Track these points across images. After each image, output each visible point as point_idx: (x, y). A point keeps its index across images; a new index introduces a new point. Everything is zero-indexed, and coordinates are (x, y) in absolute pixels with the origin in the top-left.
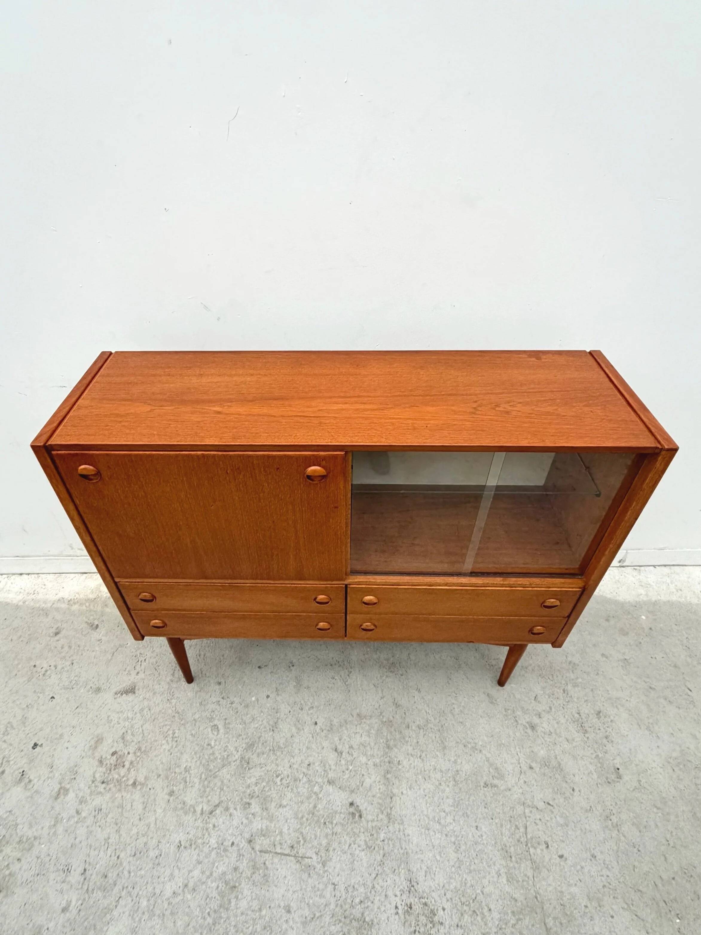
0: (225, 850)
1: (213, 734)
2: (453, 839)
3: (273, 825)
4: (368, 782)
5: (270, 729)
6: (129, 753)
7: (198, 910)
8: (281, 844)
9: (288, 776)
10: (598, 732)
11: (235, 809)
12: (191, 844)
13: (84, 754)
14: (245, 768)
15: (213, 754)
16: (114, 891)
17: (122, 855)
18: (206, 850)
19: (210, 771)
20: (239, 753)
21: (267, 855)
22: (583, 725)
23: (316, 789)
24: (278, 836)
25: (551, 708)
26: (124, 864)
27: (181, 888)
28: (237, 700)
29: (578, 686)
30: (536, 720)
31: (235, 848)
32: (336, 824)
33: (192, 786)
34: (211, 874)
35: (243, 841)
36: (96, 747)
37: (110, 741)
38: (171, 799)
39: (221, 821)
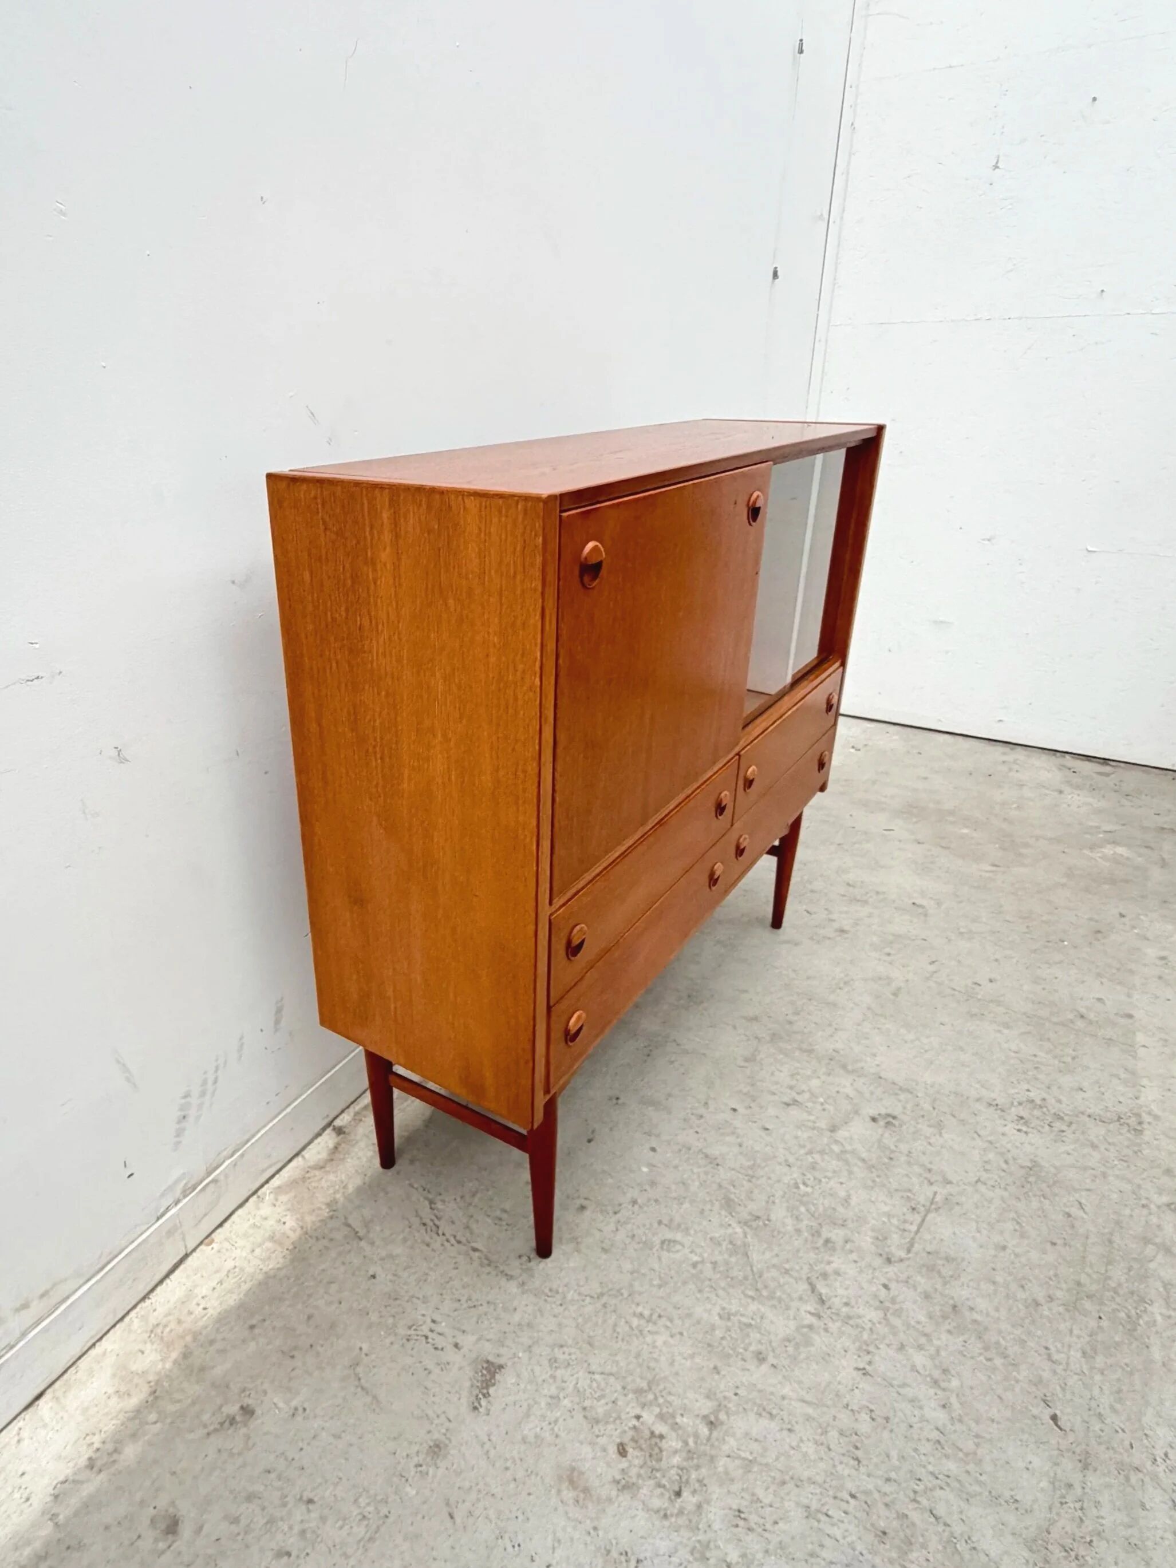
0: (893, 1301)
1: (678, 1251)
3: (873, 1222)
4: (849, 1091)
5: (713, 1168)
6: (638, 1417)
7: (979, 1374)
8: (905, 1221)
9: (804, 1175)
10: (869, 895)
11: (829, 1263)
12: (865, 1350)
13: (588, 1524)
14: (765, 1225)
15: (715, 1264)
16: (918, 1522)
17: (850, 1486)
18: (882, 1329)
19: (746, 1278)
20: (734, 1225)
21: (916, 1245)
22: (857, 900)
23: (836, 1148)
24: (892, 1221)
26: (870, 1487)
27: (939, 1392)
28: (633, 1193)
30: (835, 925)
31: (893, 1285)
32: (896, 1146)
33: (762, 1318)
34: (926, 1335)
35: (885, 1270)
36: (586, 1490)
37: (586, 1451)
38: (771, 1360)
39: (841, 1291)
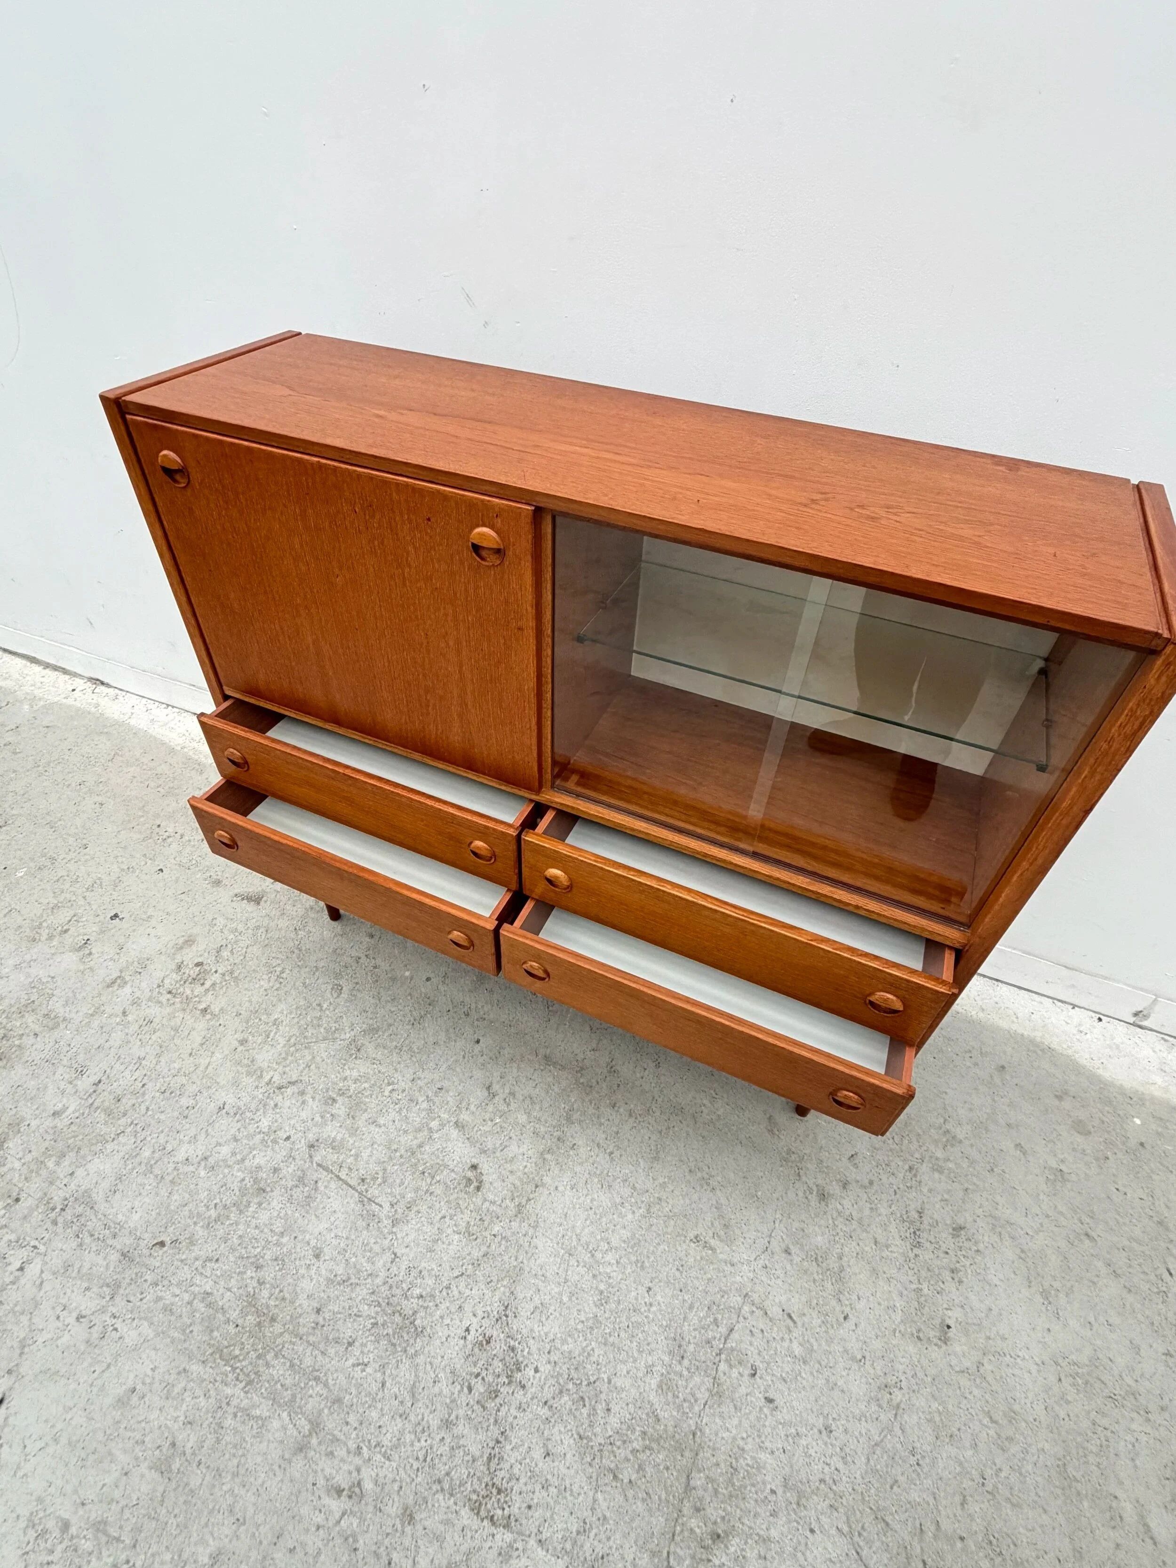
0: (275, 1141)
1: (332, 995)
2: (602, 1287)
3: (351, 1142)
4: (513, 1149)
5: (410, 1021)
6: (216, 972)
7: (206, 1193)
8: (350, 1169)
9: (404, 1091)
10: (942, 1255)
11: (313, 1098)
12: (238, 1112)
13: (163, 950)
14: (351, 1055)
15: (320, 1018)
16: (120, 1122)
17: (150, 1085)
18: (252, 1128)
19: (305, 1037)
20: (352, 1033)
21: (325, 1173)
22: (918, 1233)
23: (434, 1124)
24: (352, 1158)
25: (871, 1183)
26: (147, 1097)
27: (198, 1159)
28: (385, 966)
29: (941, 1172)
30: (835, 1189)
31: (288, 1144)
32: (439, 1181)
33: (272, 1045)
34: (243, 1160)
35: (303, 1141)
36: (181, 948)
37: (202, 947)
38: (240, 1048)
39: (288, 1103)
